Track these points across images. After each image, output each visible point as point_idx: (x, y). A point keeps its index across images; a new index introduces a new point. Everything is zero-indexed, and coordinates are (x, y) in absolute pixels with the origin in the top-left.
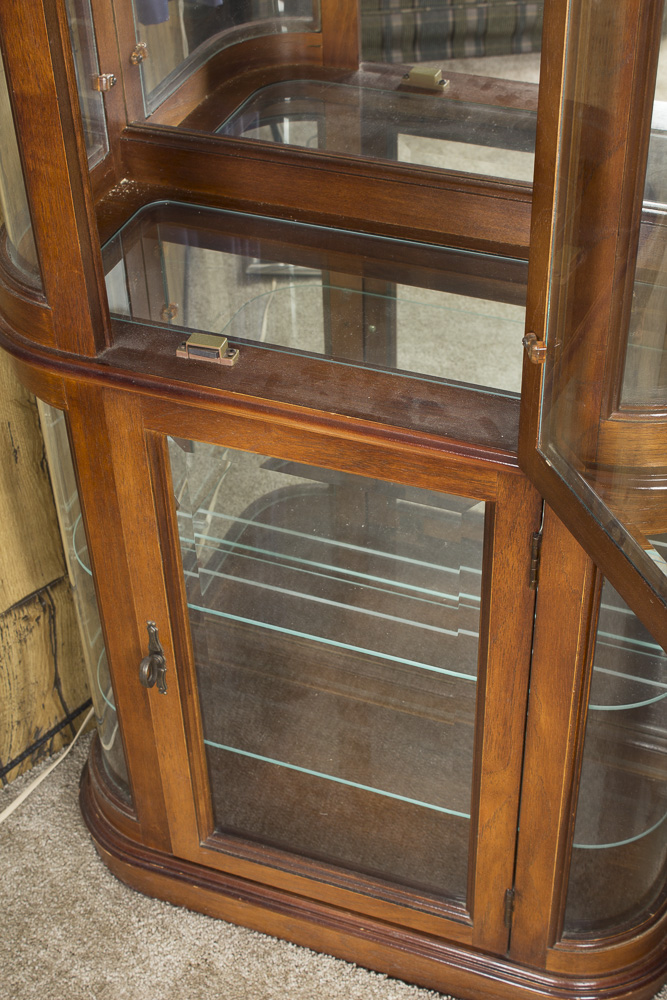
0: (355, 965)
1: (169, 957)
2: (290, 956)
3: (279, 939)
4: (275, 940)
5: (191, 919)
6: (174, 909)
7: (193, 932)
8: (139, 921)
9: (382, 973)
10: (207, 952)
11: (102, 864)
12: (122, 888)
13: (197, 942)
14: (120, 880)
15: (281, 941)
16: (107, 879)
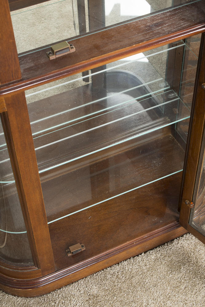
0: (132, 258)
1: (78, 304)
2: (112, 272)
3: (103, 270)
4: (102, 271)
5: (70, 288)
6: (61, 290)
7: (76, 291)
8: (55, 303)
9: (142, 253)
10: (88, 292)
11: (20, 298)
12: (37, 299)
13: (81, 292)
14: (33, 297)
15: (105, 270)
16: (28, 300)
